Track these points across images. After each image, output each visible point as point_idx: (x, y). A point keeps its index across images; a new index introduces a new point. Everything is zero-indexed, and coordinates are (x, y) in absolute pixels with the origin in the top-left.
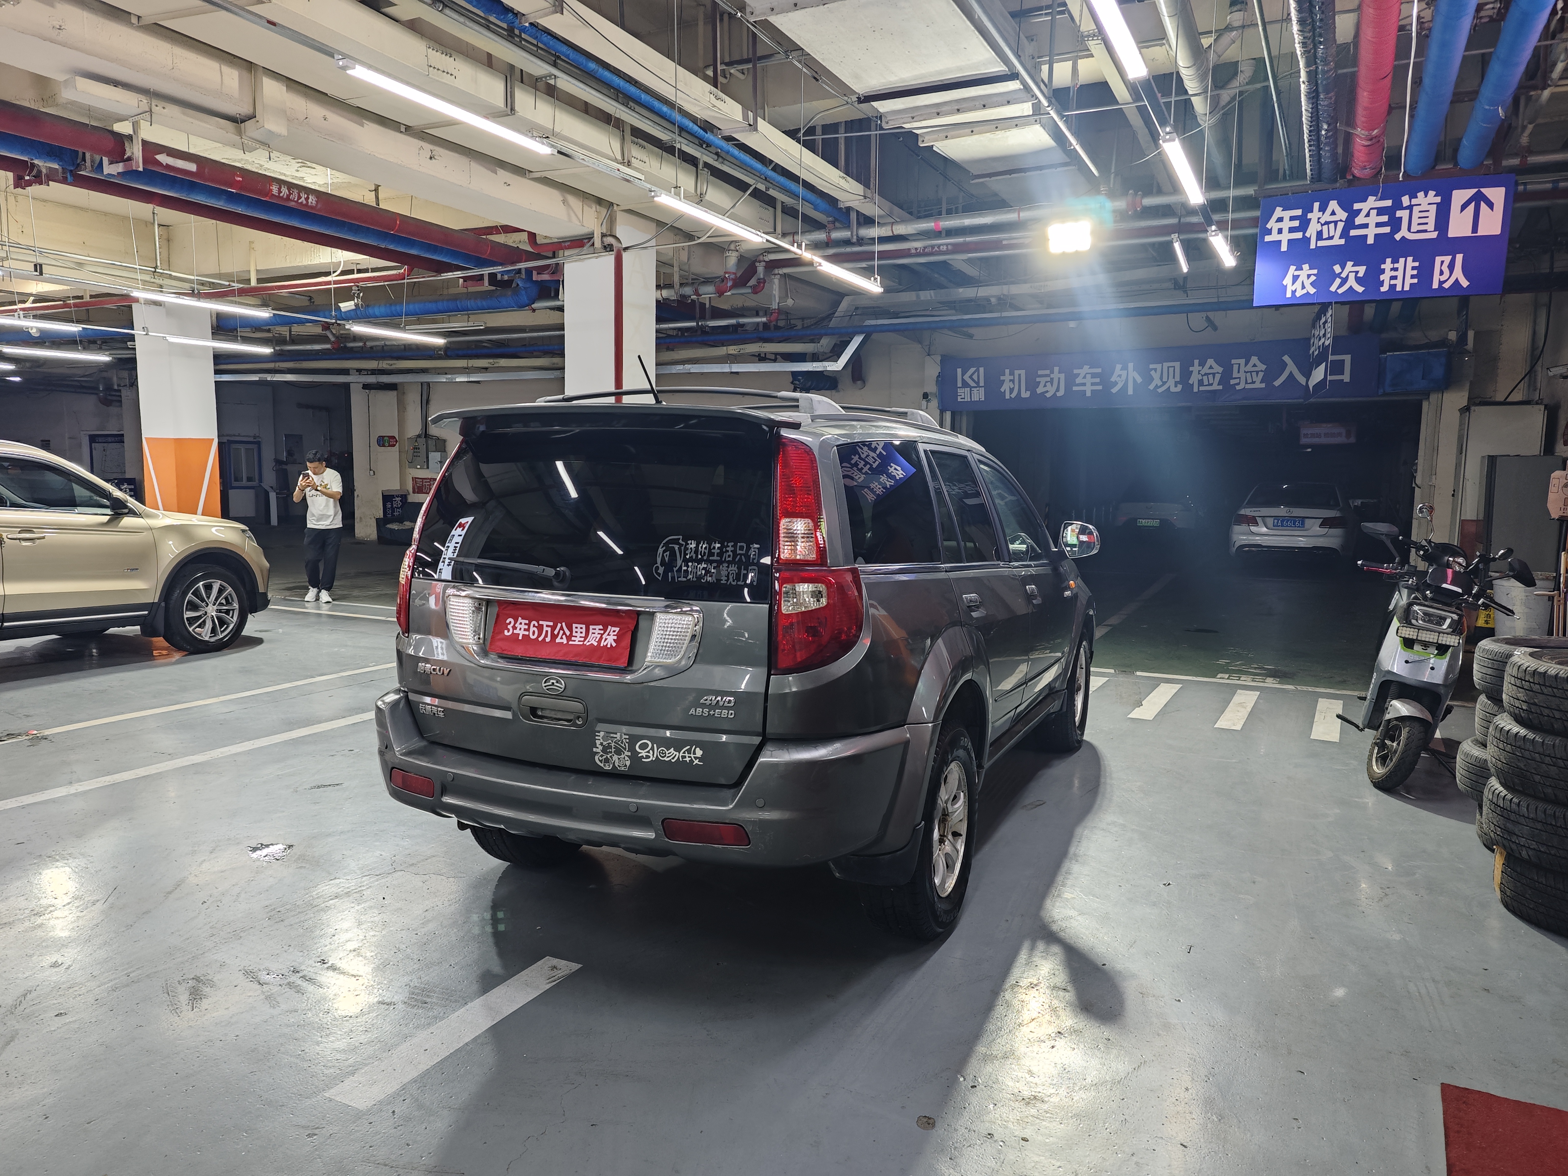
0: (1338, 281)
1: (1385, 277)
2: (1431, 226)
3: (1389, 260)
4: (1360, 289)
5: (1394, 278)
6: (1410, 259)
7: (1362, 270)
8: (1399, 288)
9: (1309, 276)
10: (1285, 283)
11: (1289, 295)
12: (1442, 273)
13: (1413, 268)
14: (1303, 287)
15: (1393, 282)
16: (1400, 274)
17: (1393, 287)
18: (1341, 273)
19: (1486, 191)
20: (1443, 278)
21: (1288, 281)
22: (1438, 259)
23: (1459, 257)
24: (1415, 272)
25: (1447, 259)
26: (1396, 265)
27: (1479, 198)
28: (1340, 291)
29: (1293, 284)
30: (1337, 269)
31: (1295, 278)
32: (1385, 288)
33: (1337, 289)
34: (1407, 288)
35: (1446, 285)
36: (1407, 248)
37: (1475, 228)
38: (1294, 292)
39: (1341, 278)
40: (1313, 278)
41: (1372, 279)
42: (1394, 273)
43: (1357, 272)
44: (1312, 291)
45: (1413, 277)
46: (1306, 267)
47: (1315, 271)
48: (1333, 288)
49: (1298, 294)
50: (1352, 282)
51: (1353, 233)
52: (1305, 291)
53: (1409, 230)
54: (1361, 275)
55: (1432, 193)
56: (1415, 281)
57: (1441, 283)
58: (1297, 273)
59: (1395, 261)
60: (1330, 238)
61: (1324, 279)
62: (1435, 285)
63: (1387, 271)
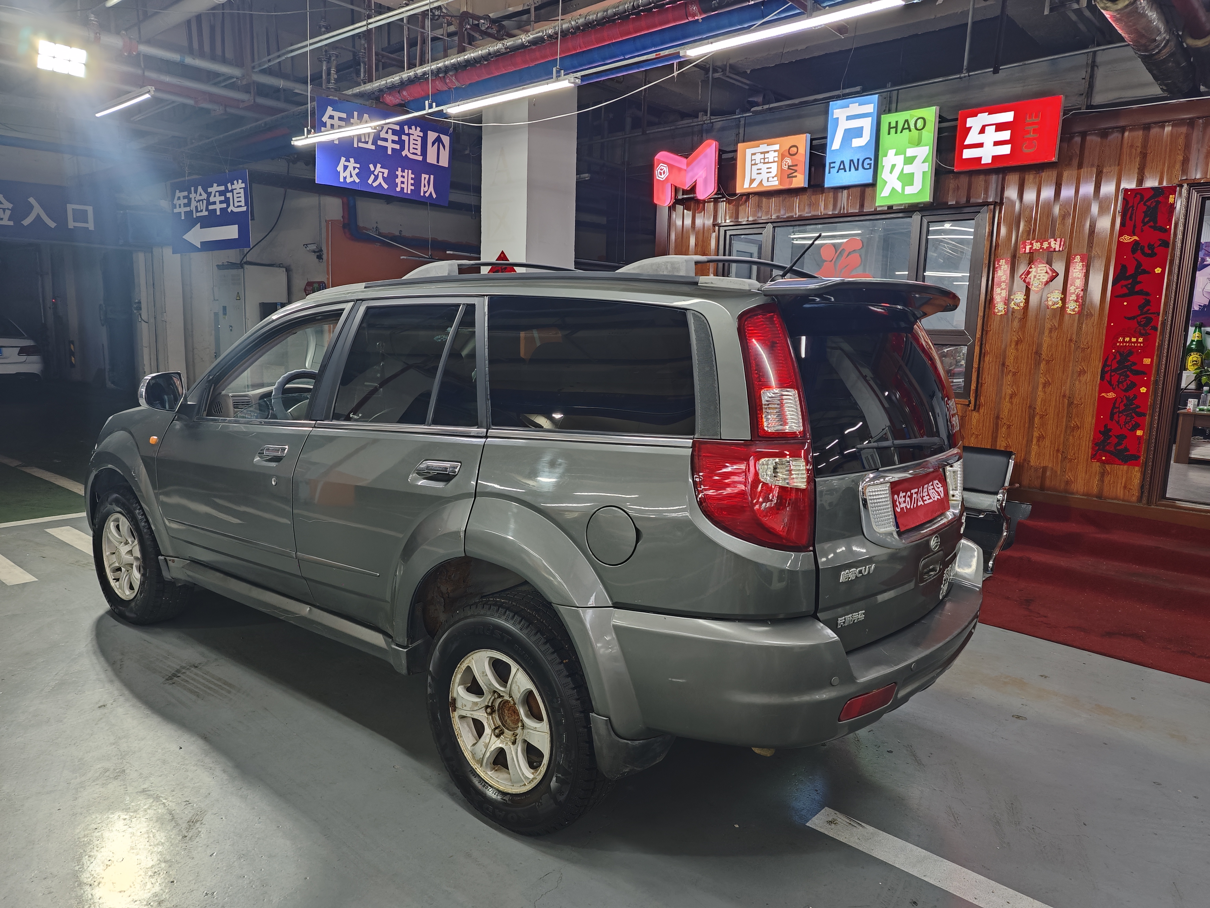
0: (372, 177)
1: (398, 181)
2: (419, 152)
3: (400, 169)
4: (386, 186)
5: (403, 183)
6: (410, 171)
7: (386, 171)
8: (405, 191)
9: (354, 168)
10: (338, 169)
11: (342, 180)
12: (425, 186)
13: (412, 179)
14: (351, 176)
15: (403, 186)
16: (405, 180)
17: (402, 189)
18: (374, 171)
19: (443, 137)
20: (426, 189)
21: (340, 168)
22: (423, 176)
23: (432, 177)
24: (413, 182)
25: (427, 176)
26: (404, 174)
27: (438, 140)
28: (375, 185)
29: (344, 172)
30: (372, 167)
31: (346, 168)
32: (398, 189)
33: (373, 182)
34: (409, 192)
35: (427, 195)
36: (407, 164)
37: (438, 162)
38: (345, 178)
39: (374, 175)
40: (357, 171)
41: (391, 179)
42: (403, 179)
43: (383, 173)
44: (357, 180)
45: (412, 185)
46: (352, 160)
47: (358, 166)
48: (370, 181)
49: (349, 180)
50: (380, 180)
51: (380, 143)
52: (352, 180)
53: (409, 151)
54: (385, 175)
55: (418, 129)
56: (413, 188)
57: (425, 192)
58: (346, 164)
59: (403, 171)
60: (367, 143)
61: (364, 173)
62: (422, 194)
63: (399, 176)
